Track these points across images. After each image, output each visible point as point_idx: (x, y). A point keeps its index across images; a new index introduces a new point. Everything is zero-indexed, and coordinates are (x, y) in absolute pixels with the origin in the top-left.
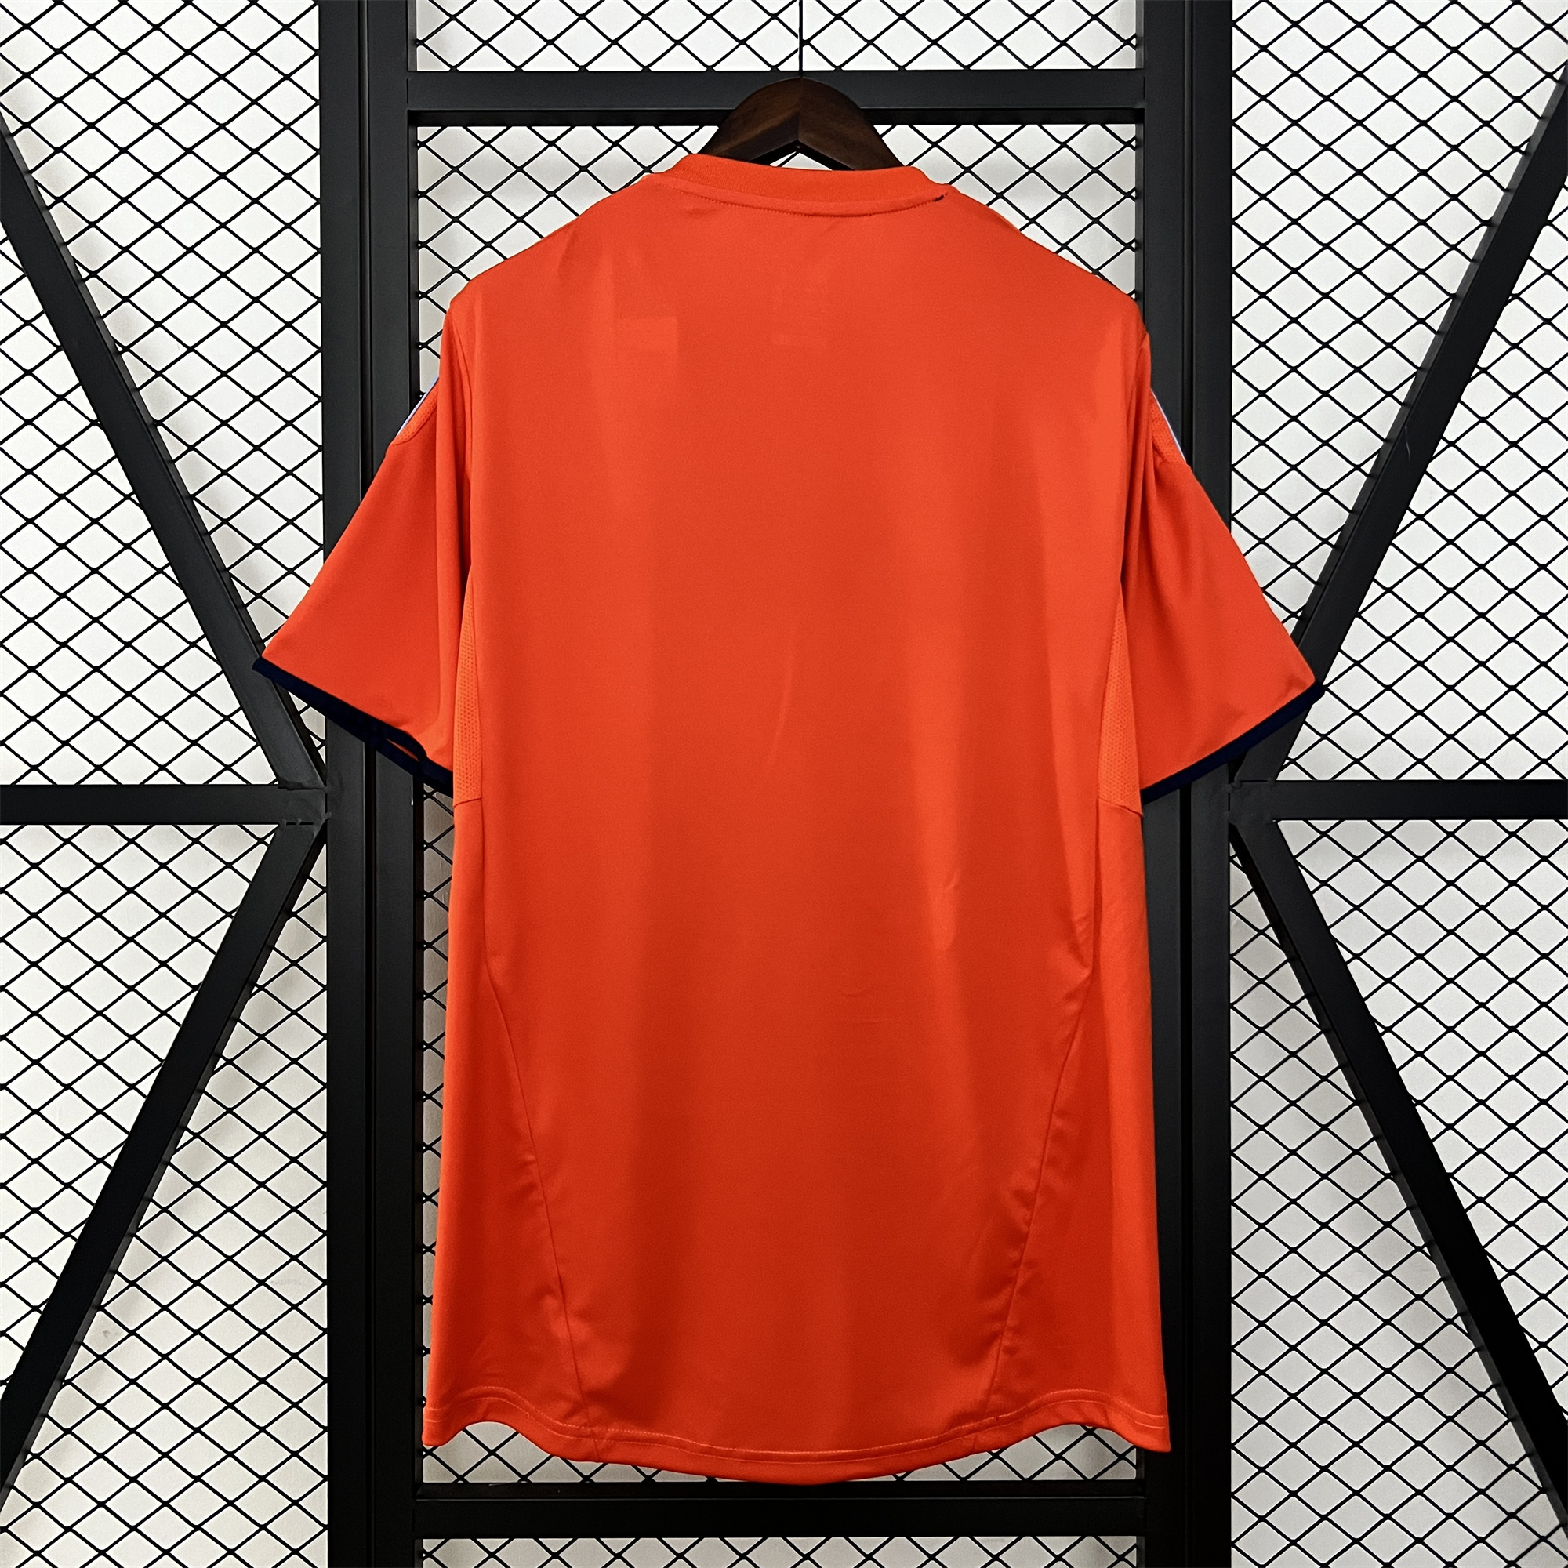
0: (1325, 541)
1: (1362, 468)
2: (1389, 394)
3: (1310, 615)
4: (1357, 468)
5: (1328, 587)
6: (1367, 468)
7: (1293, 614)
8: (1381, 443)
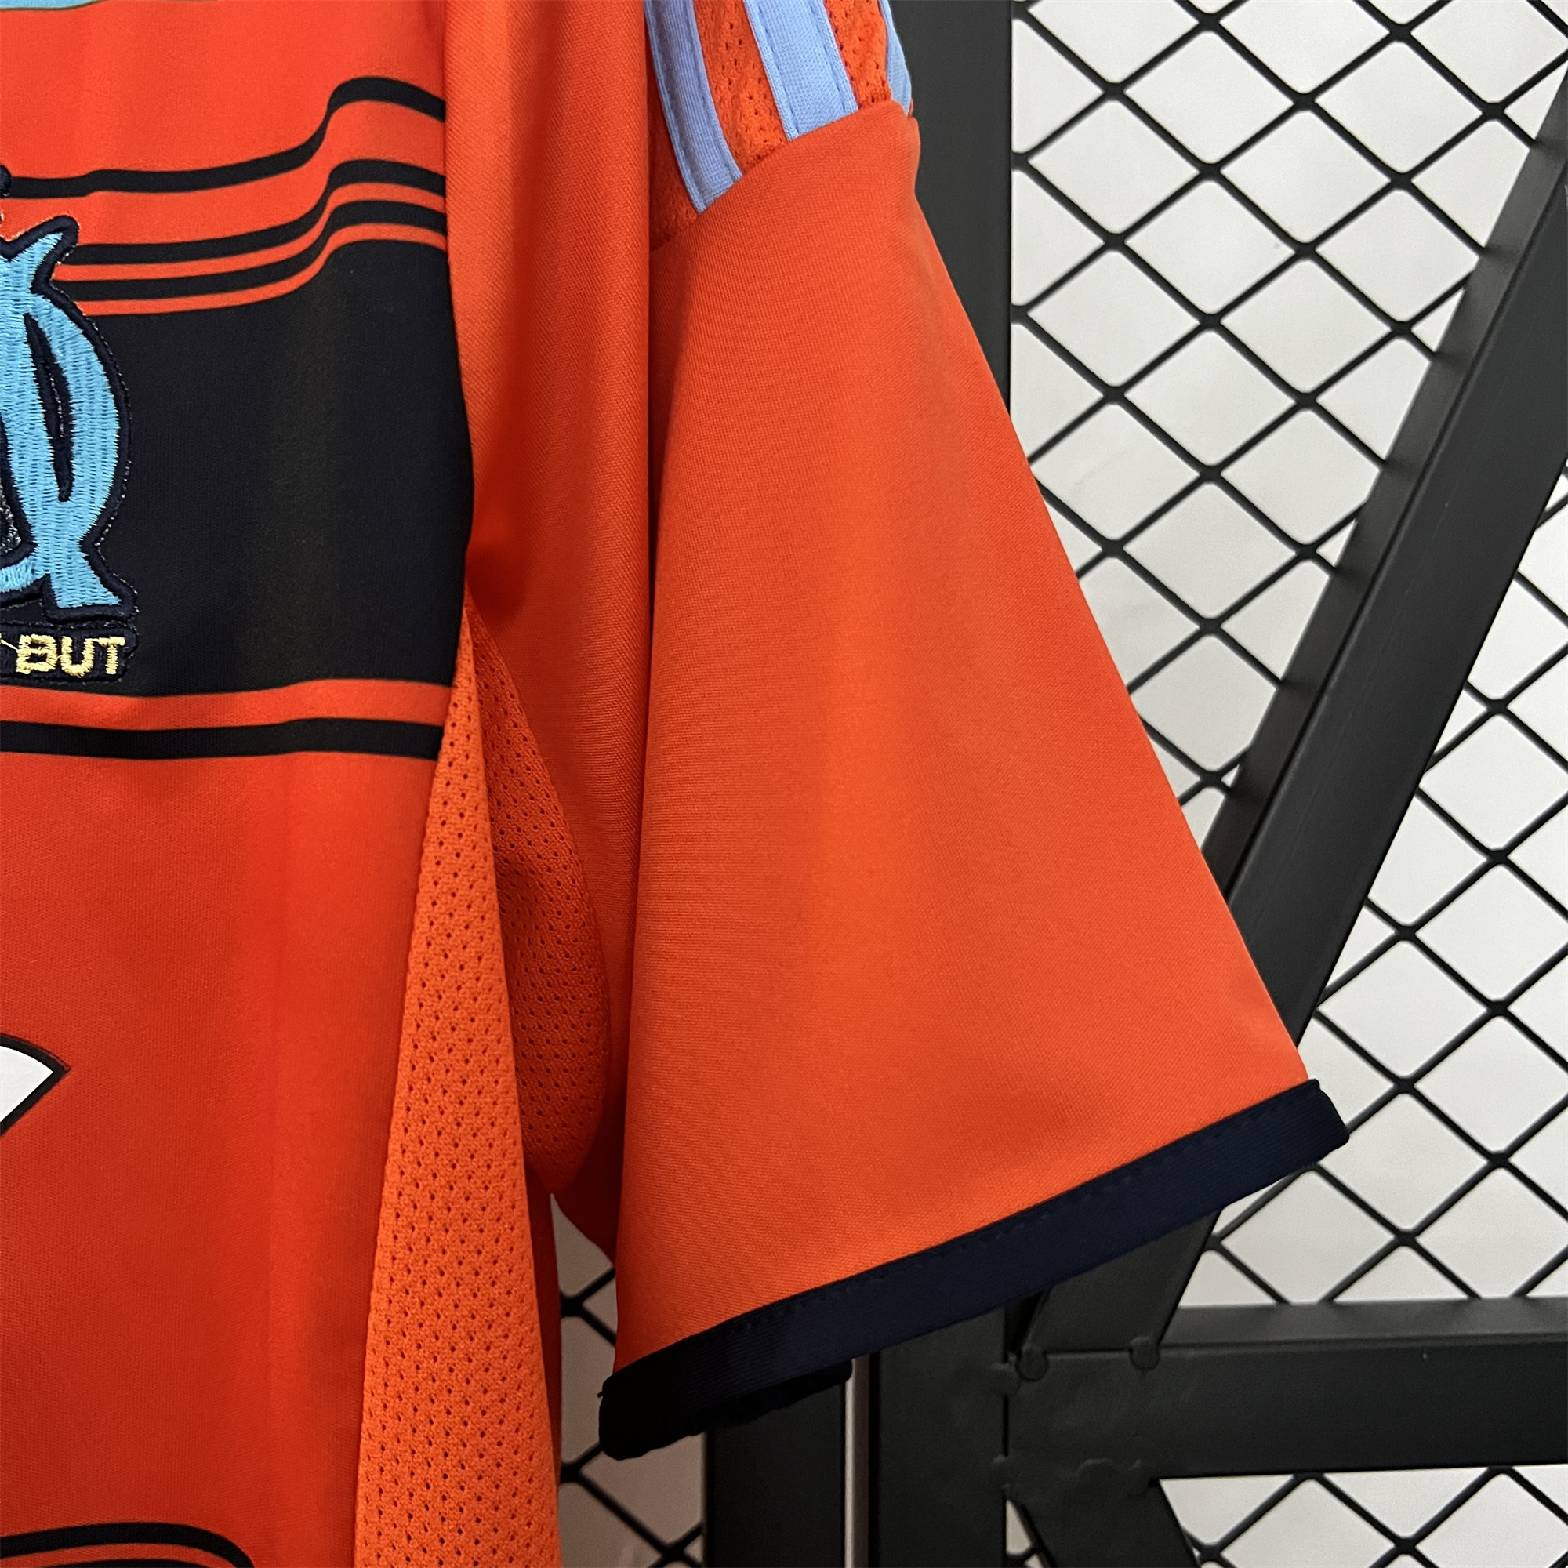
0: (1307, 552)
1: (1417, 330)
2: (1494, 111)
3: (1271, 787)
4: (1402, 329)
5: (1326, 699)
6: (1433, 330)
7: (1211, 779)
8: (1471, 260)
